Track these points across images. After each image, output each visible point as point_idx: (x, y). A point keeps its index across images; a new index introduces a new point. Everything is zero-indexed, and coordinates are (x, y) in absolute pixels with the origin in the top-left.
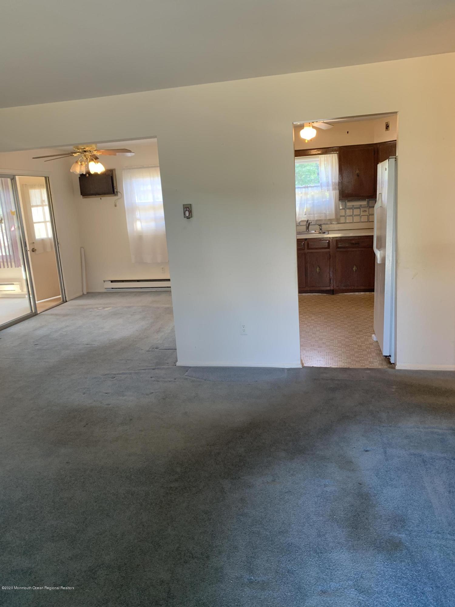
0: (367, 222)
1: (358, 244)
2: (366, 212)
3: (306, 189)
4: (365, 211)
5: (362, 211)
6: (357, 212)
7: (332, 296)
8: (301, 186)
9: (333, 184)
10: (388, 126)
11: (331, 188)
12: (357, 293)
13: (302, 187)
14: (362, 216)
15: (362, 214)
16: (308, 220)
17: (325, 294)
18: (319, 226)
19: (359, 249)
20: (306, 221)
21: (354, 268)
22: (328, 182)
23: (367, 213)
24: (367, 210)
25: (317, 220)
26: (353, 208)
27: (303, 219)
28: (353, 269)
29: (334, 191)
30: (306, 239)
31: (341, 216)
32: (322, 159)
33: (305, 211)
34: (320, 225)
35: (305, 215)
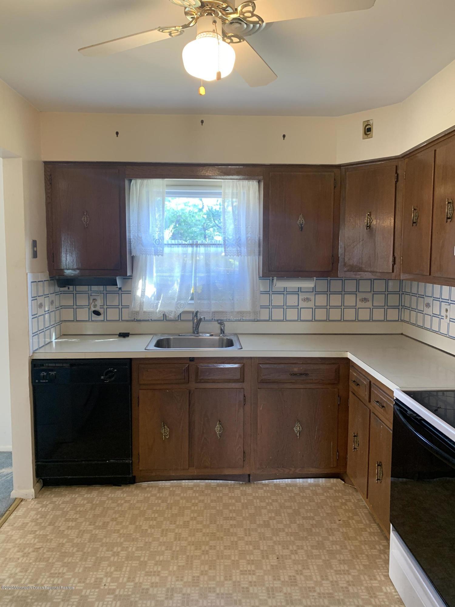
0: (311, 321)
1: (307, 375)
2: (310, 302)
3: (195, 248)
4: (308, 300)
5: (302, 299)
6: (292, 300)
7: (249, 489)
8: (184, 242)
9: (249, 242)
10: (369, 130)
11: (244, 250)
12: (299, 481)
13: (186, 243)
14: (301, 308)
15: (302, 304)
16: (197, 313)
17: (233, 482)
18: (219, 325)
19: (308, 386)
20: (193, 313)
21: (297, 428)
22: (239, 237)
23: (311, 304)
24: (312, 298)
25: (214, 313)
26: (285, 292)
27: (187, 309)
28: (295, 429)
29: (249, 257)
30: (192, 359)
31: (262, 307)
32: (227, 191)
33: (192, 292)
34: (221, 323)
35: (192, 299)
